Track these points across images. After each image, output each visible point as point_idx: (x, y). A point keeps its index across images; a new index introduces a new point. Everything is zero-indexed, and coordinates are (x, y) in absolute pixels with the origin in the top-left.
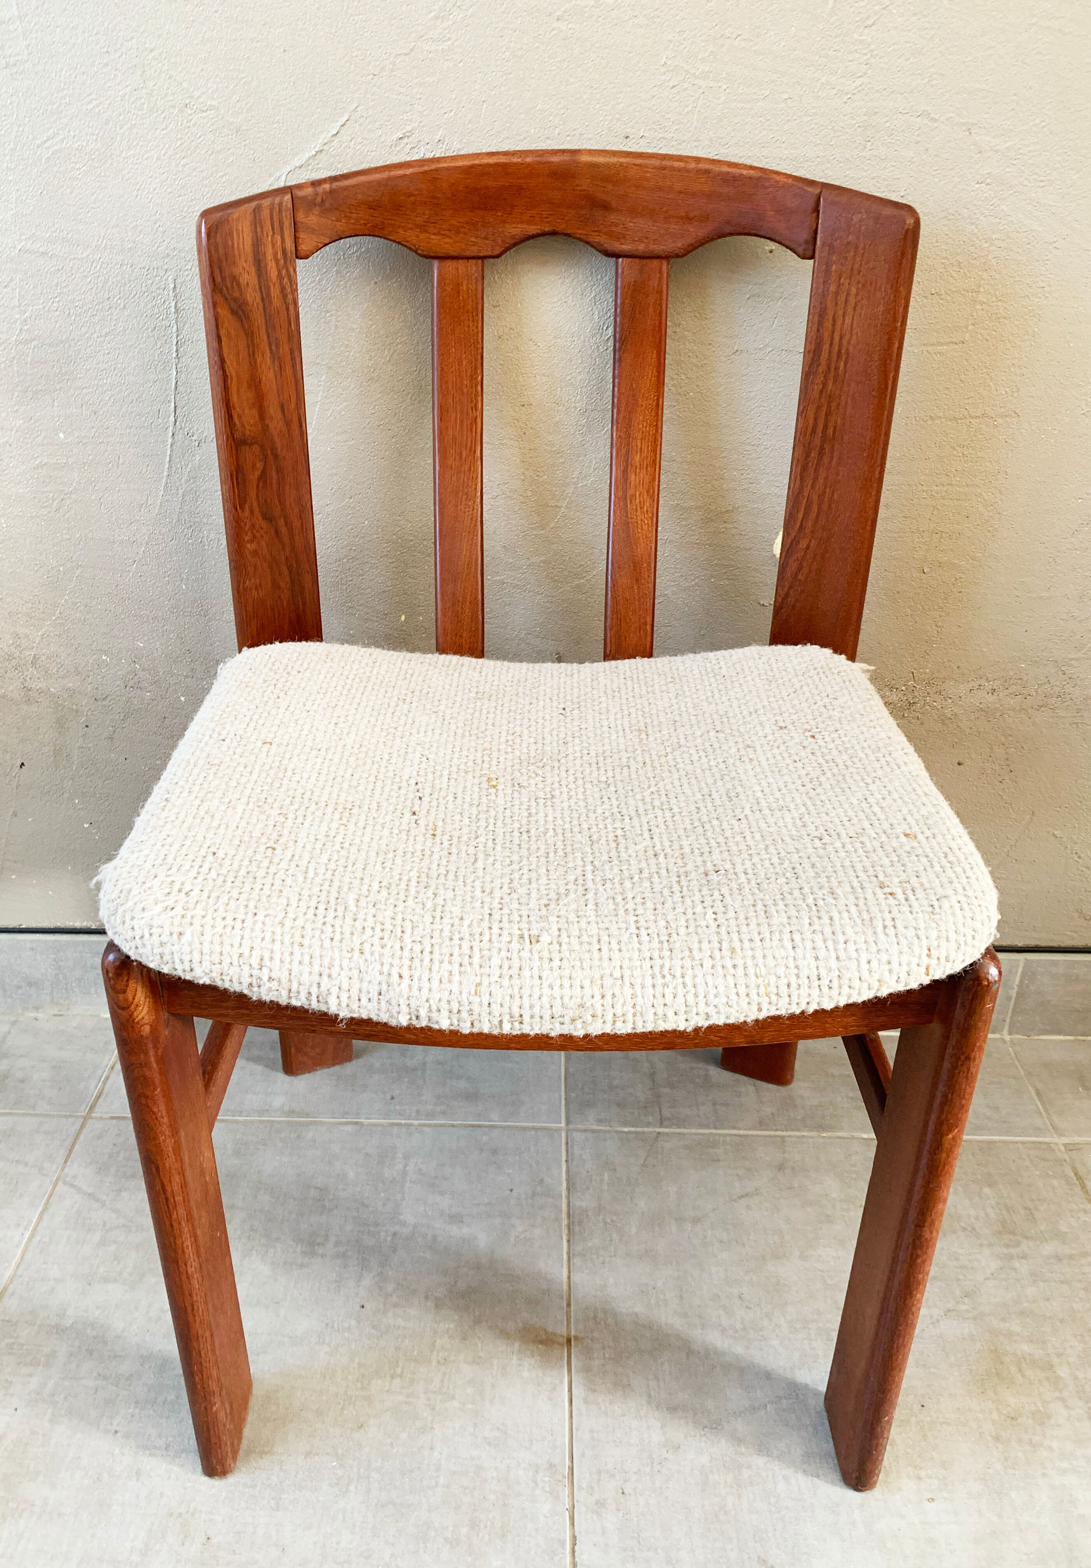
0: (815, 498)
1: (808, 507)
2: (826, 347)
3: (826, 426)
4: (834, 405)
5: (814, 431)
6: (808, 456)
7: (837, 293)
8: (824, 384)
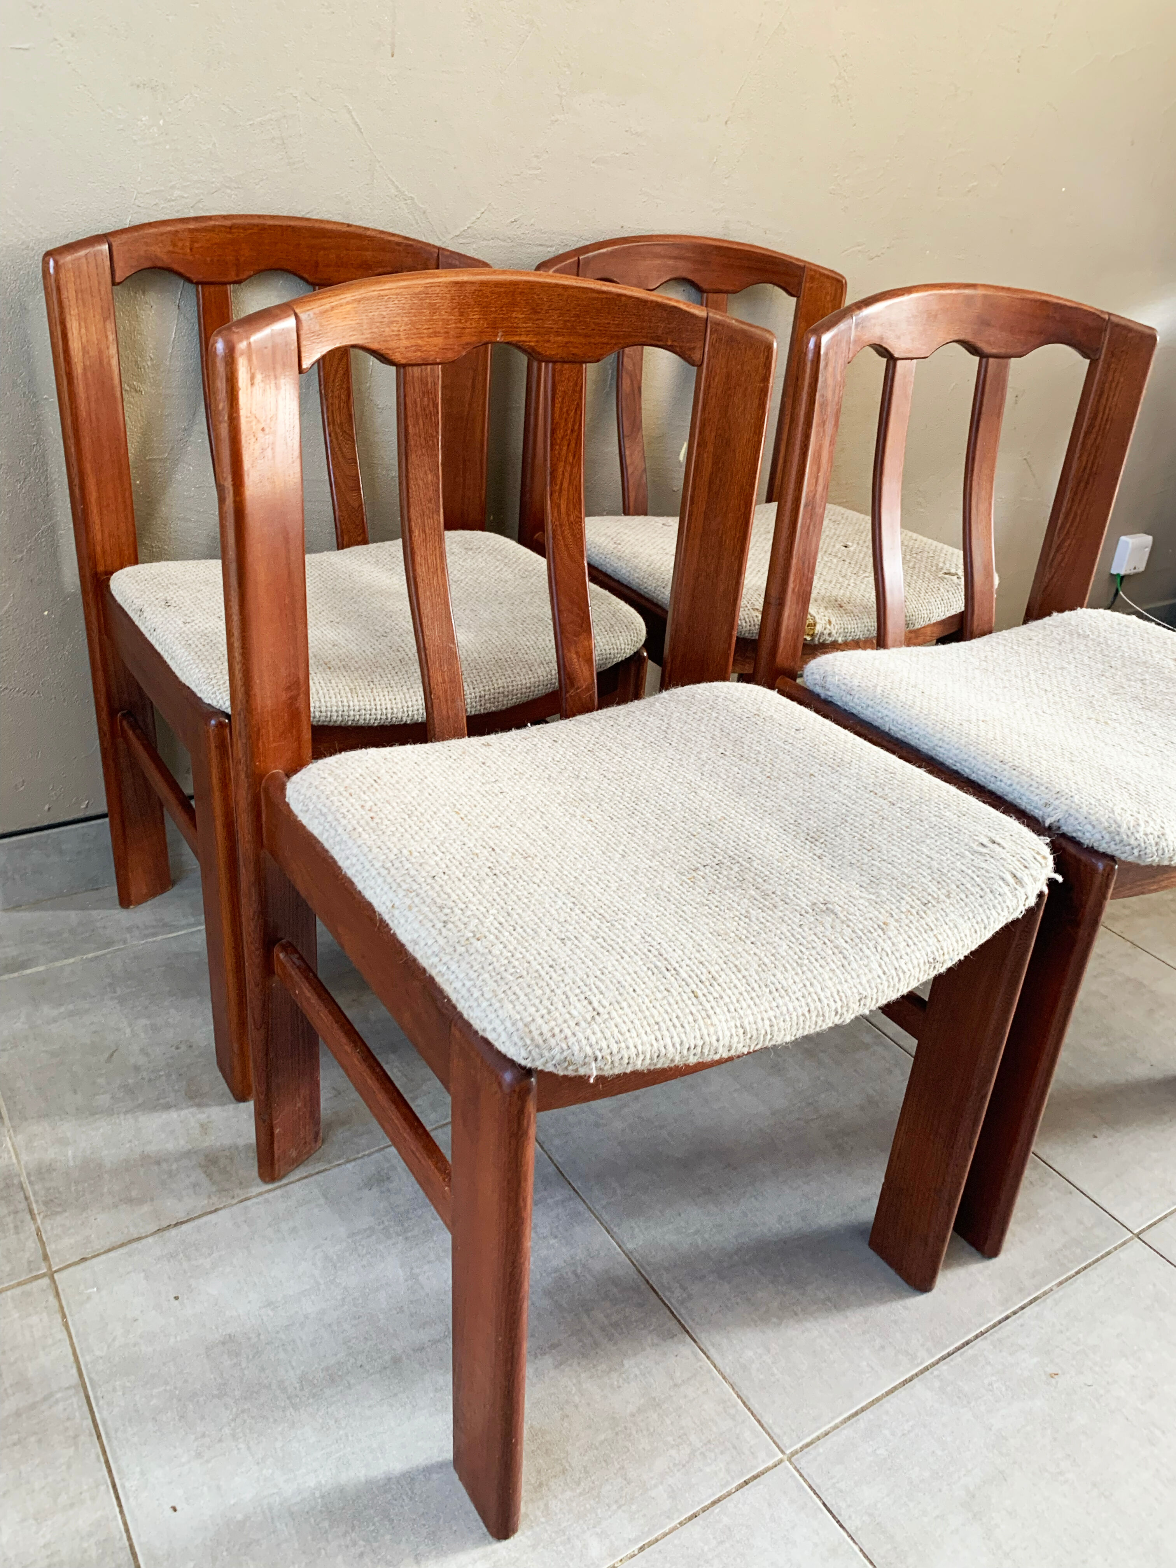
0: (1079, 512)
1: (1074, 518)
2: (1100, 416)
3: (1093, 464)
4: (1099, 452)
5: (1085, 468)
6: (1078, 486)
7: (1111, 382)
8: (1096, 439)
